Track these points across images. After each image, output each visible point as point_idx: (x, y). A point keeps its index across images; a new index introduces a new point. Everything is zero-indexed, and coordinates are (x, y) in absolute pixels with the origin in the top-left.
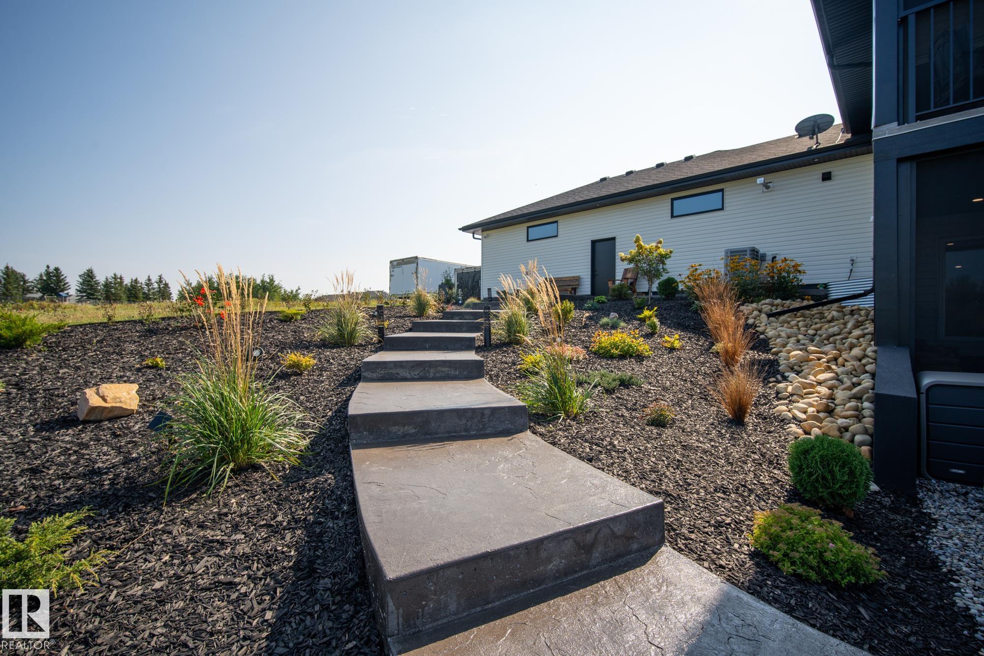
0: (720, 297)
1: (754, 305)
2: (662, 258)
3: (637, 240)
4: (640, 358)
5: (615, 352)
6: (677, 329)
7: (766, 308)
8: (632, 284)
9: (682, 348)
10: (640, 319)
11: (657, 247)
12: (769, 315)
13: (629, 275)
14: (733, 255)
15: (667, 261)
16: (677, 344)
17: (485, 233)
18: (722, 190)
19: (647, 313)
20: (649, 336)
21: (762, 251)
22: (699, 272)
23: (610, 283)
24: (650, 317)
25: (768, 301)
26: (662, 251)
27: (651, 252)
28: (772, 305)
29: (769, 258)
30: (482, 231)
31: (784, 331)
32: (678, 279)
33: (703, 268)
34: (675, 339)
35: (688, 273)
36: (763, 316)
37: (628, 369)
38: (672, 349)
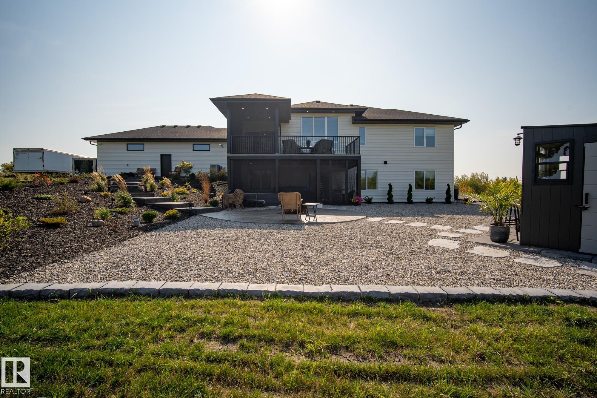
0: (205, 180)
1: (215, 183)
2: (191, 168)
3: (183, 162)
4: (187, 194)
5: (181, 193)
6: (195, 188)
7: (218, 183)
8: (179, 173)
9: (196, 192)
10: (185, 186)
11: (189, 164)
12: (218, 185)
13: (177, 170)
14: (213, 166)
15: (192, 168)
16: (195, 192)
17: (100, 143)
18: (209, 144)
19: (187, 184)
20: (188, 190)
21: (221, 165)
22: (201, 173)
23: (170, 173)
24: (188, 185)
25: (219, 181)
26: (190, 165)
27: (187, 165)
28: (219, 183)
29: (223, 168)
30: (97, 141)
31: (220, 189)
32: (196, 174)
33: (202, 172)
34: (195, 190)
35: (198, 173)
36: (216, 185)
37: (184, 196)
38: (194, 193)
